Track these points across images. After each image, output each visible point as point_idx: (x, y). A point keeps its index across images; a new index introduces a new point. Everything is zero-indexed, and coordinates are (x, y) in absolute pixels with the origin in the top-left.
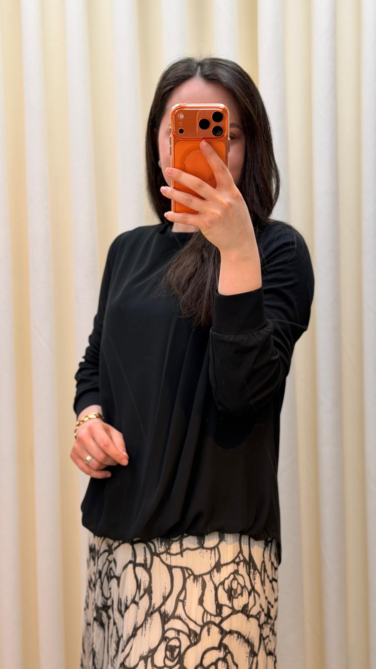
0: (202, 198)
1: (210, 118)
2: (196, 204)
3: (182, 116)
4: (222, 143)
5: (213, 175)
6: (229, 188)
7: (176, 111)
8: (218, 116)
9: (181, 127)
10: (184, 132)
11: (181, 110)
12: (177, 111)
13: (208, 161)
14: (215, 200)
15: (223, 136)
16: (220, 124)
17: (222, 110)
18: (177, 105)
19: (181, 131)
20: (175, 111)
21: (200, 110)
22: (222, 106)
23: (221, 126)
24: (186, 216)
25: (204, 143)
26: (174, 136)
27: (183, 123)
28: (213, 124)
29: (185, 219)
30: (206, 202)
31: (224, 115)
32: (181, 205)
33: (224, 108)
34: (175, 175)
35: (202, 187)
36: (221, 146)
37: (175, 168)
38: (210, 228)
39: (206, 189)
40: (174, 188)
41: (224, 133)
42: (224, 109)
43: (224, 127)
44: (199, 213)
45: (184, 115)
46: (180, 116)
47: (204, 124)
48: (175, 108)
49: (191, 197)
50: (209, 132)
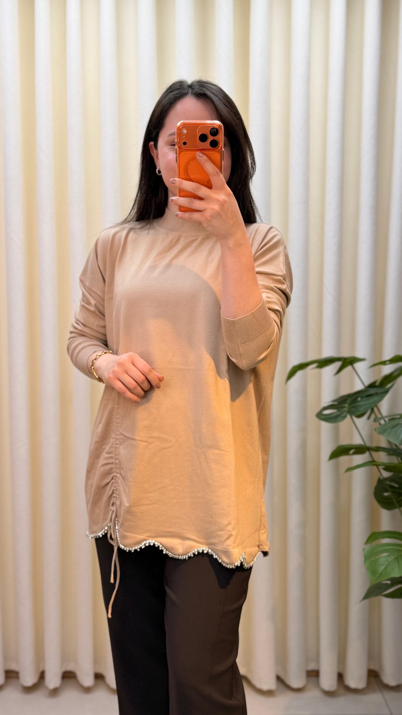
0: (201, 199)
1: (208, 133)
3: (185, 131)
4: (218, 154)
5: (210, 179)
6: (222, 188)
8: (214, 132)
9: (185, 140)
10: (187, 144)
11: (184, 126)
12: (182, 126)
13: (204, 168)
16: (216, 138)
17: (217, 126)
18: (182, 122)
19: (185, 143)
21: (199, 126)
22: (218, 122)
23: (216, 140)
27: (186, 137)
28: (211, 138)
30: (204, 202)
31: (219, 130)
35: (199, 189)
36: (216, 155)
39: (203, 191)
41: (219, 145)
43: (219, 139)
44: (200, 211)
45: (187, 131)
47: (203, 138)
50: (207, 144)
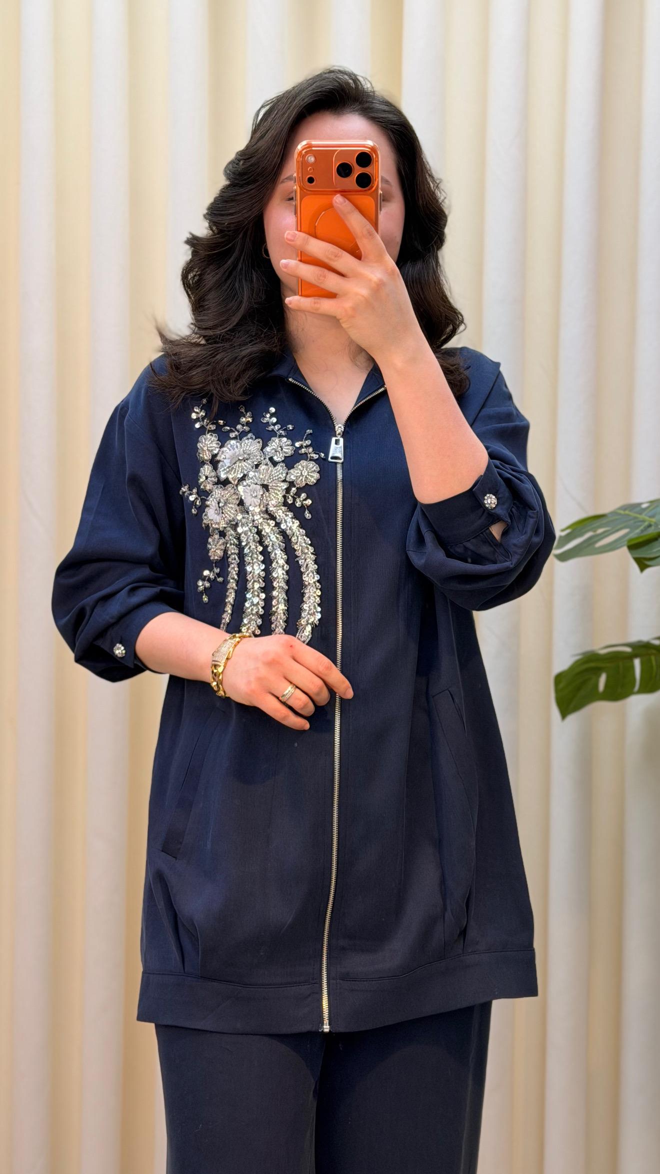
0: (341, 274)
1: (353, 162)
2: (332, 282)
3: (312, 159)
4: (371, 198)
6: (380, 259)
7: (305, 151)
8: (365, 159)
9: (311, 174)
10: (315, 182)
11: (310, 149)
13: (346, 222)
14: (357, 276)
15: (372, 187)
16: (366, 170)
17: (369, 150)
19: (311, 180)
20: (303, 150)
21: (336, 150)
23: (370, 174)
24: (318, 301)
26: (300, 187)
27: (314, 169)
28: (358, 171)
29: (316, 305)
31: (373, 157)
32: (310, 285)
33: (372, 147)
34: (298, 242)
35: (338, 257)
36: (366, 200)
37: (301, 231)
38: (353, 317)
39: (345, 261)
40: (301, 261)
41: (373, 183)
42: (373, 149)
43: (372, 172)
44: (338, 296)
45: (315, 158)
46: (309, 158)
47: (344, 170)
48: (302, 147)
49: (326, 271)
50: (351, 182)
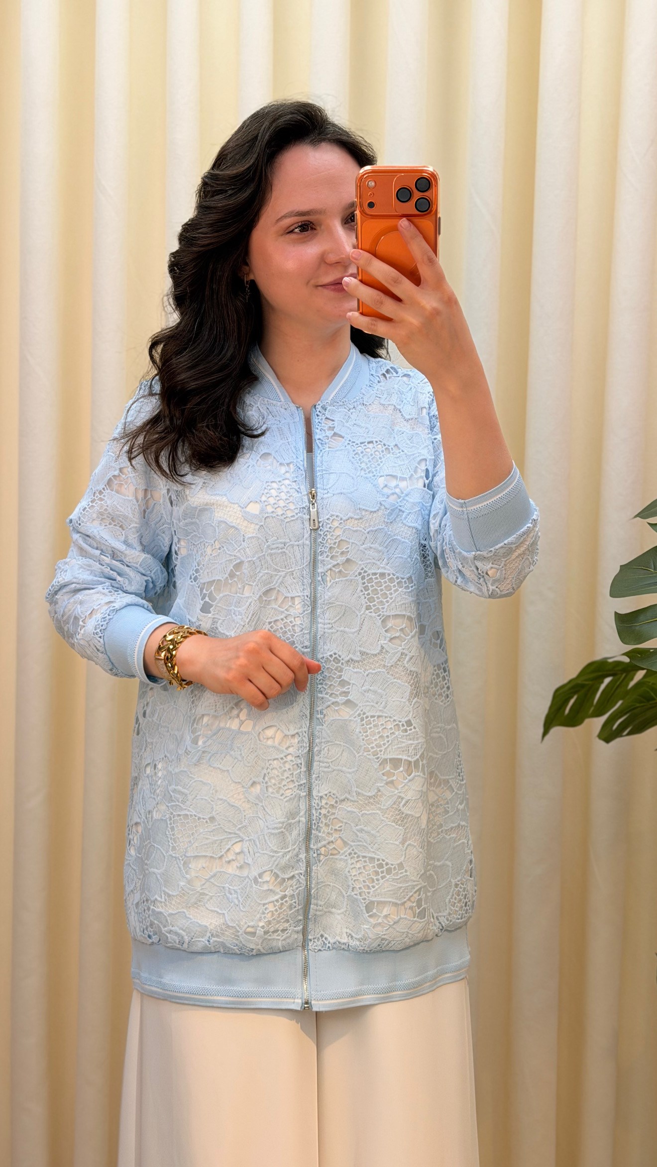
0: (398, 299)
1: (412, 186)
2: (389, 307)
3: (372, 184)
4: (430, 223)
6: (437, 287)
7: (365, 176)
8: (424, 184)
9: (370, 198)
10: (374, 206)
11: (370, 173)
12: (367, 175)
13: (409, 247)
14: (416, 303)
15: (431, 211)
16: (427, 195)
17: (429, 175)
19: (371, 205)
21: (397, 175)
23: (429, 199)
25: (404, 222)
27: (374, 194)
28: (417, 195)
29: (372, 326)
30: (403, 305)
31: (432, 182)
35: (398, 282)
36: (428, 225)
39: (404, 287)
40: (361, 281)
41: (432, 207)
42: (434, 174)
43: (431, 197)
44: (393, 321)
45: (375, 183)
46: (369, 182)
47: (404, 194)
50: (410, 207)
